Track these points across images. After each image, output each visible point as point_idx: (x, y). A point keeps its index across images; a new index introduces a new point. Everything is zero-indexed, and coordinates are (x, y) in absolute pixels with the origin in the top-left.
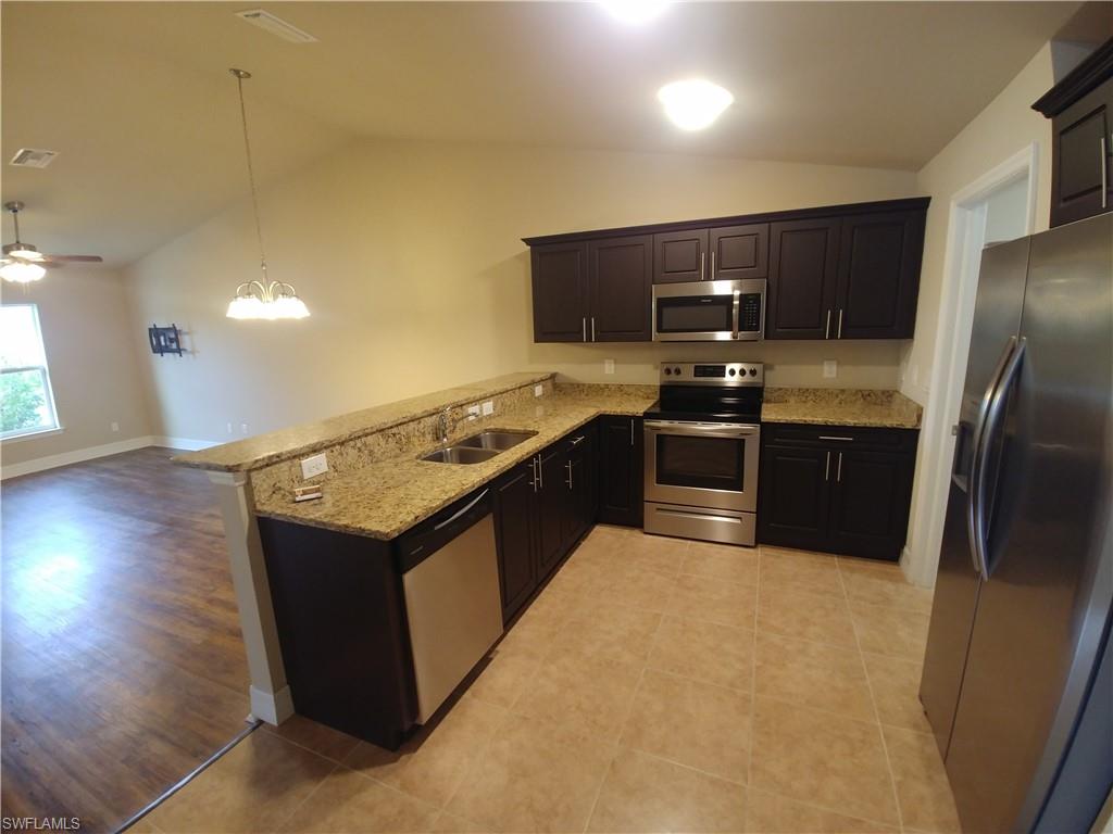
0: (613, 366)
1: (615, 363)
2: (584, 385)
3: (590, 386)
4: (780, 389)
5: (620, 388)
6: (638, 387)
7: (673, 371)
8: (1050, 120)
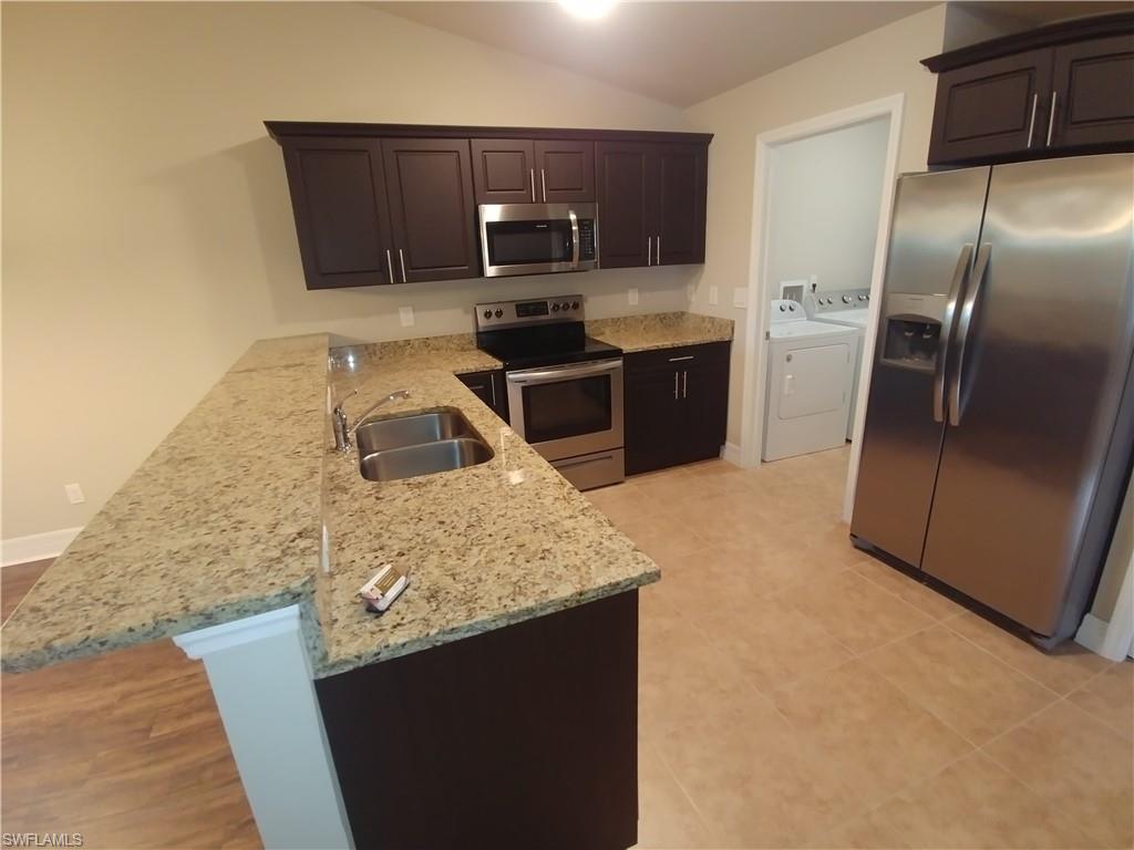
0: (411, 315)
1: (414, 311)
2: (375, 345)
3: (384, 346)
4: (596, 321)
5: (426, 342)
6: (449, 339)
7: (494, 313)
8: (936, 76)
